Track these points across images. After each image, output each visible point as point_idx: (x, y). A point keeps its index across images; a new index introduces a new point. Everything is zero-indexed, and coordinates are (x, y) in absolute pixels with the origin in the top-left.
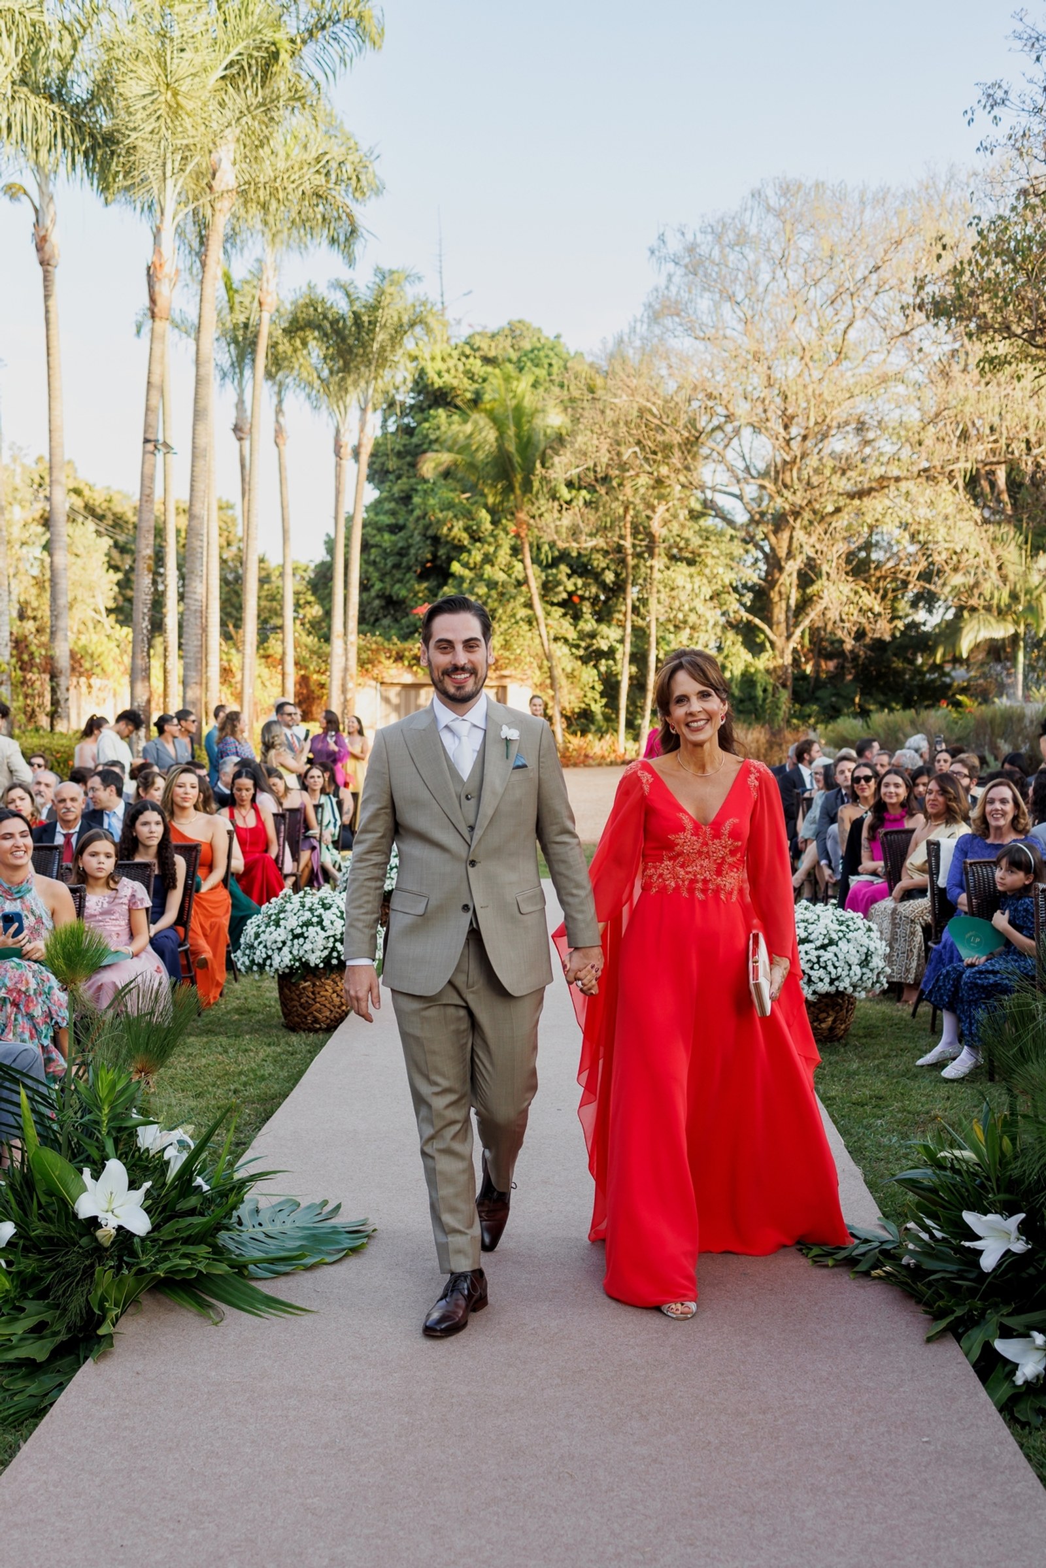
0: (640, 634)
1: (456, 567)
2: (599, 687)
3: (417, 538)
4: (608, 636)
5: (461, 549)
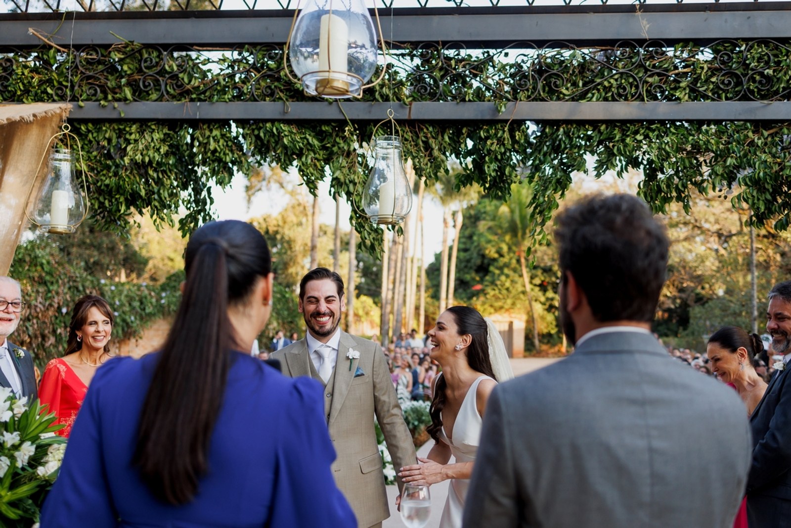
1: (492, 268)
2: (555, 323)
5: (495, 260)
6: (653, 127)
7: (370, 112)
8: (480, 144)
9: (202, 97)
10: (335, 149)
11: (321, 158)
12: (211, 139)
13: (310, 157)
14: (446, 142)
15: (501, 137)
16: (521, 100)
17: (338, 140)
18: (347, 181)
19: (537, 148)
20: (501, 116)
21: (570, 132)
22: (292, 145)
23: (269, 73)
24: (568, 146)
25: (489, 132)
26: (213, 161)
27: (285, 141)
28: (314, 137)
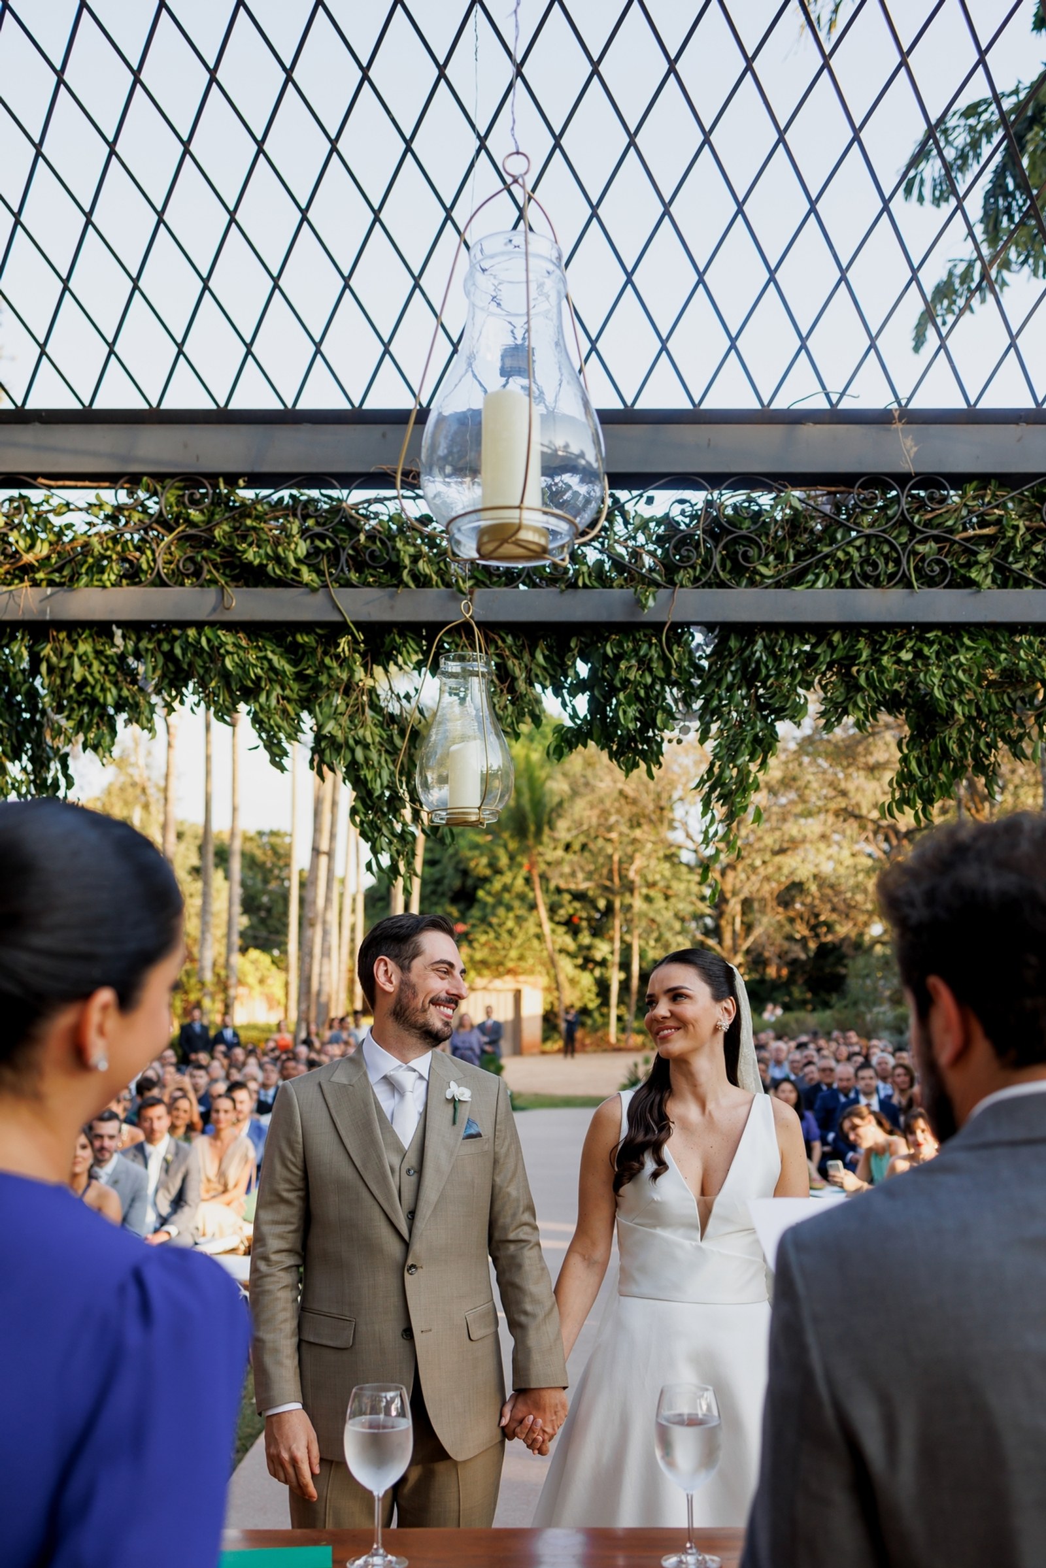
0: (627, 949)
1: (481, 893)
2: (594, 989)
3: (450, 871)
4: (602, 949)
5: (486, 880)
6: (930, 635)
7: (392, 608)
8: (604, 668)
9: (56, 577)
10: (324, 679)
11: (295, 696)
12: (76, 660)
13: (274, 695)
14: (538, 665)
15: (646, 655)
16: (682, 586)
17: (327, 660)
18: (351, 742)
19: (713, 677)
20: (646, 616)
21: (775, 645)
22: (240, 672)
23: (190, 531)
24: (773, 672)
25: (622, 647)
26: (80, 704)
27: (229, 664)
28: (281, 655)
